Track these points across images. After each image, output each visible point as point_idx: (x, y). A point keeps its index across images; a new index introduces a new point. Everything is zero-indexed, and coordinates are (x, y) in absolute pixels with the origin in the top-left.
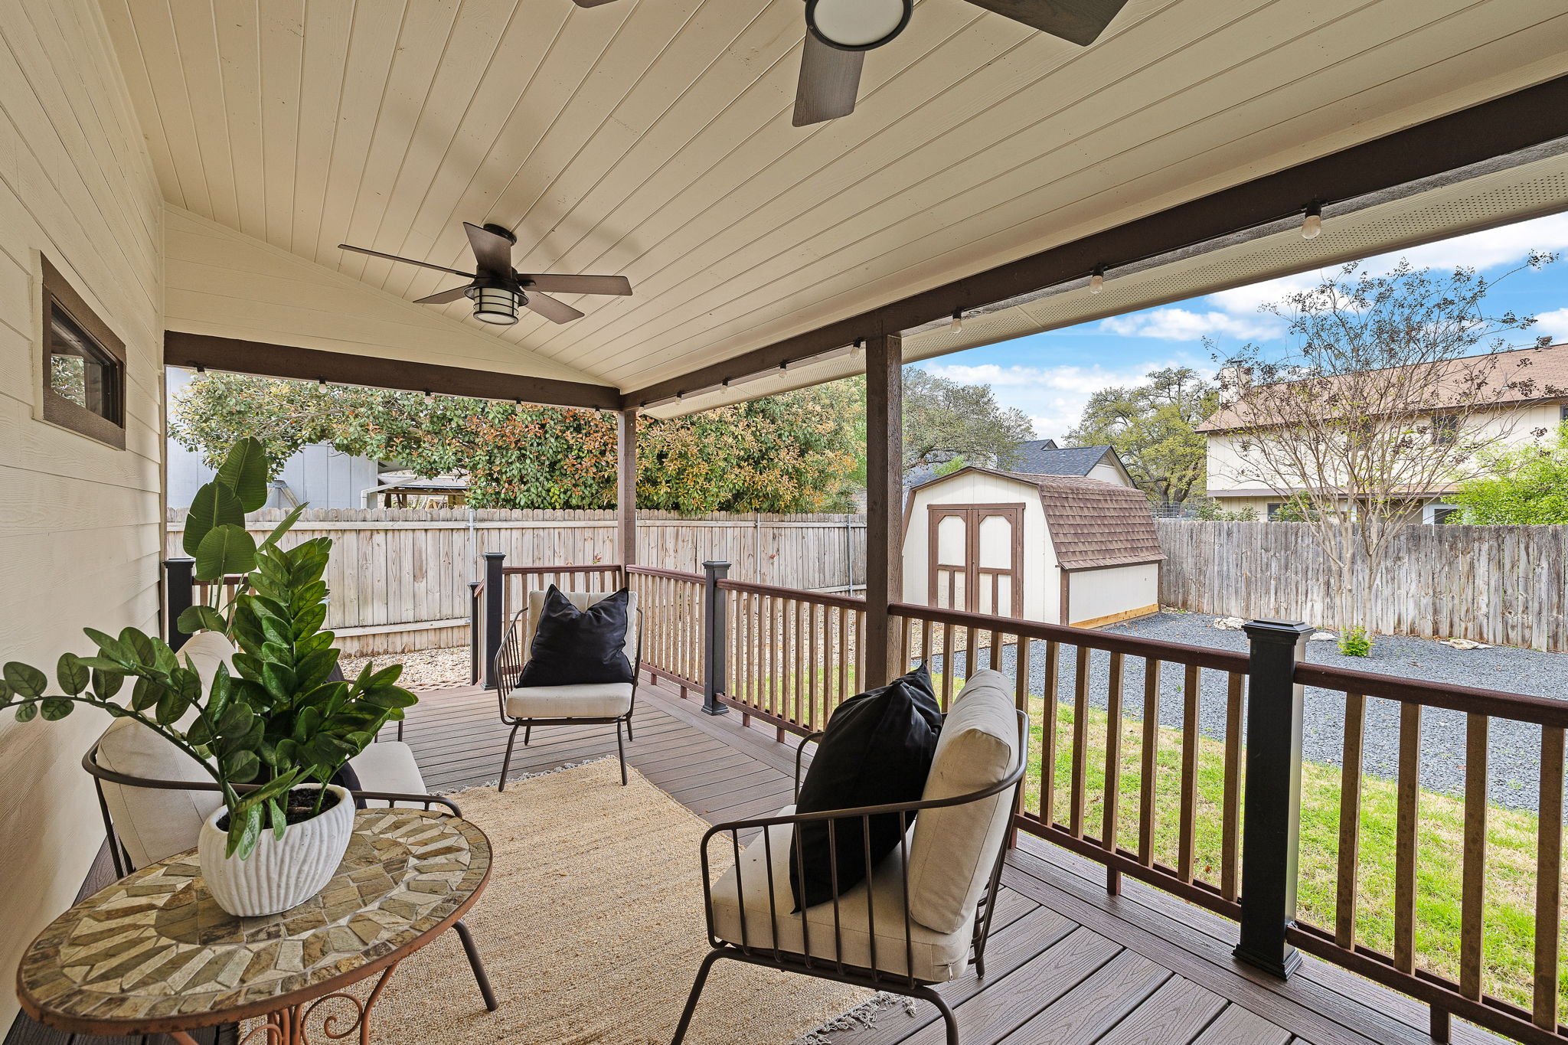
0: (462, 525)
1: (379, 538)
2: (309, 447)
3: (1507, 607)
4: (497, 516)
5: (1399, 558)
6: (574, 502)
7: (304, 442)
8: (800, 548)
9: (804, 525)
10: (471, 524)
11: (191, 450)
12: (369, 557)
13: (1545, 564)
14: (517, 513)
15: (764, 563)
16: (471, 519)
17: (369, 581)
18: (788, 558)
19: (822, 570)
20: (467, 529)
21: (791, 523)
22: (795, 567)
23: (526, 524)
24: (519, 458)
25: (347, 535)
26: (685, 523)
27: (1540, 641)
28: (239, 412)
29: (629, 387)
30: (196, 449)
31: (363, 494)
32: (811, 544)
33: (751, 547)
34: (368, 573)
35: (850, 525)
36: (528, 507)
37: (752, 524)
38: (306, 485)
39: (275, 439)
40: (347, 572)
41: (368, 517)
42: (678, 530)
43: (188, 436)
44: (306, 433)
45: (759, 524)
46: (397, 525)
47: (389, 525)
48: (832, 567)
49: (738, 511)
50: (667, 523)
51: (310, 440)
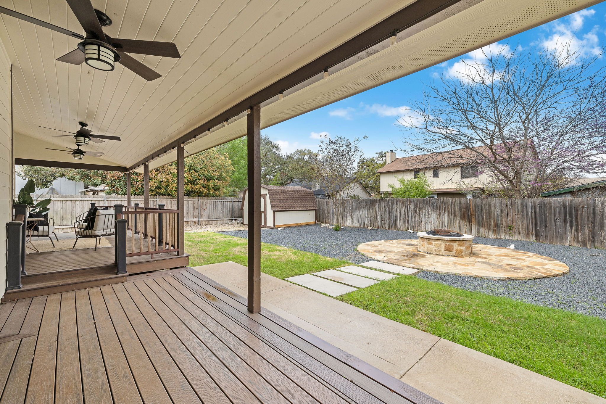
0: (103, 199)
1: (77, 202)
2: (59, 178)
3: (382, 219)
4: (113, 197)
5: (364, 208)
6: (137, 193)
7: (57, 177)
8: (215, 207)
9: (216, 200)
10: (105, 199)
11: (24, 179)
12: (75, 207)
13: (387, 208)
14: (120, 196)
15: (202, 211)
16: (105, 198)
17: (75, 214)
18: (210, 209)
19: (223, 213)
20: (104, 200)
21: (212, 201)
22: (213, 212)
23: (122, 199)
24: (119, 182)
25: (68, 202)
26: (174, 199)
27: (387, 227)
28: (38, 170)
29: (128, 166)
30: (26, 179)
31: (79, 191)
32: (219, 206)
33: (197, 206)
34: (74, 212)
35: (233, 201)
36: (123, 195)
37: (197, 200)
38: (61, 189)
39: (49, 176)
40: (68, 211)
41: (74, 197)
42: (172, 202)
43: (23, 176)
44: (58, 175)
45: (199, 200)
46: (83, 199)
47: (81, 199)
48: (226, 213)
49: (192, 196)
50: (168, 199)
51: (59, 177)
